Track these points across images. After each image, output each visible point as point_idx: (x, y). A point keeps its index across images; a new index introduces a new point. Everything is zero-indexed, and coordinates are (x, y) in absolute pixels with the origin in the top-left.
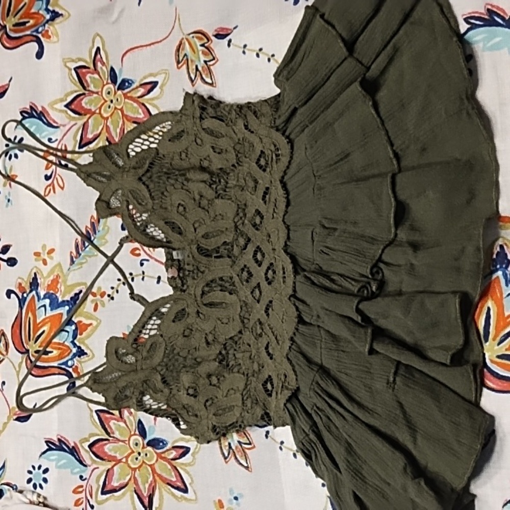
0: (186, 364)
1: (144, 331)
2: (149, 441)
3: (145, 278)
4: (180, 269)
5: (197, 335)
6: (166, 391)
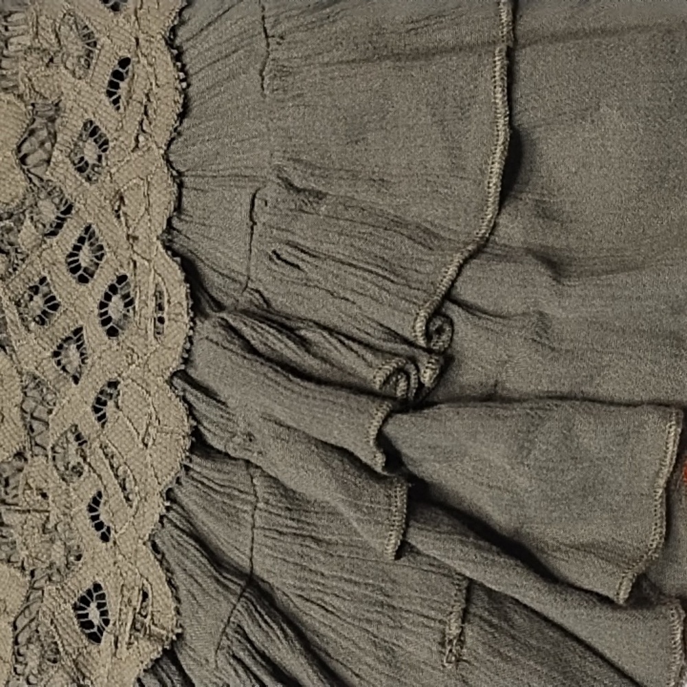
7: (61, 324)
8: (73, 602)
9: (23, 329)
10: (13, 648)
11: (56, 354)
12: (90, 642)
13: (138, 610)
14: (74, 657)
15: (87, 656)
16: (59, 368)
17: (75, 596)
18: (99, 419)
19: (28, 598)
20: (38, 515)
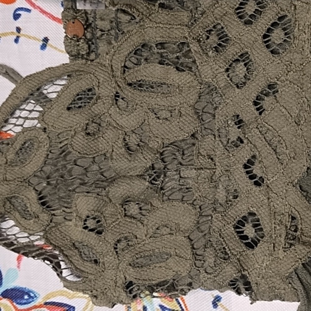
0: (86, 180)
1: (13, 121)
2: (7, 291)
3: (21, 40)
4: (87, 26)
5: (110, 134)
6: (45, 217)
7: (232, 51)
8: (234, 224)
9: (204, 56)
10: (192, 251)
11: (227, 70)
12: (247, 248)
13: (289, 227)
14: (238, 257)
15: (245, 257)
16: (228, 79)
17: (234, 220)
18: (258, 109)
19: (198, 223)
20: (208, 171)
